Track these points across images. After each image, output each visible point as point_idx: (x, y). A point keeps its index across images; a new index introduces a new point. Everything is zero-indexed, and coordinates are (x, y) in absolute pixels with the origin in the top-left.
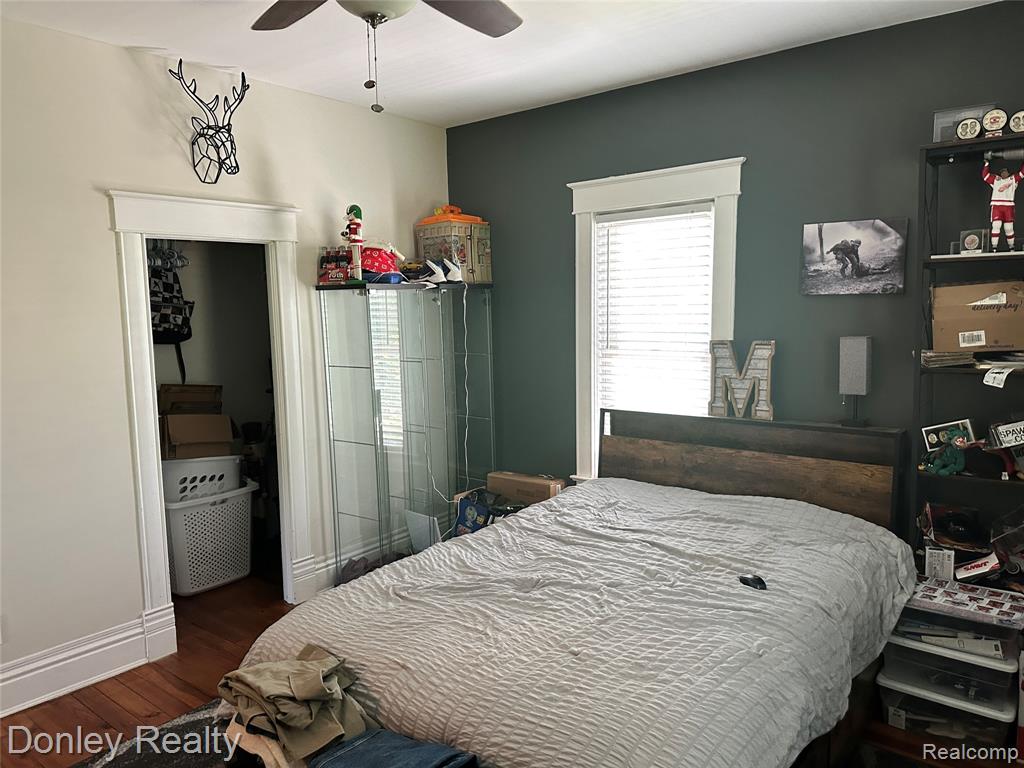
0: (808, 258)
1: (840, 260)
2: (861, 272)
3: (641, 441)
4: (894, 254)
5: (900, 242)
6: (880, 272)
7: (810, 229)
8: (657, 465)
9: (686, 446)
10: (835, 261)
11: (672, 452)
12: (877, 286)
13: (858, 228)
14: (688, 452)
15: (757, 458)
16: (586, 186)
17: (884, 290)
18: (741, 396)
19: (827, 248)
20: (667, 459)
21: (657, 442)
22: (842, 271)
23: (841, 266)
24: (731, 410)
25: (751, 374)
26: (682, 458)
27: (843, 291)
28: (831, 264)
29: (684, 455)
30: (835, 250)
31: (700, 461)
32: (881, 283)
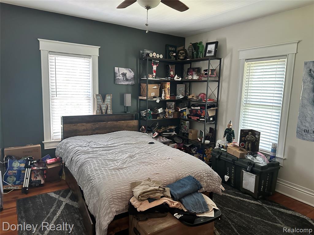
0: (116, 75)
1: (123, 77)
2: (127, 80)
3: (78, 124)
4: (133, 77)
5: (134, 74)
6: (130, 80)
7: (116, 68)
8: (84, 130)
9: (93, 123)
10: (122, 77)
11: (89, 126)
12: (130, 83)
13: (126, 70)
14: (93, 125)
15: (112, 123)
16: (46, 41)
17: (131, 84)
18: (104, 108)
19: (120, 74)
20: (87, 128)
21: (84, 124)
22: (123, 79)
23: (123, 78)
24: (102, 112)
25: (106, 103)
26: (92, 127)
27: (124, 84)
28: (121, 77)
29: (92, 126)
30: (122, 74)
31: (97, 127)
32: (131, 82)
